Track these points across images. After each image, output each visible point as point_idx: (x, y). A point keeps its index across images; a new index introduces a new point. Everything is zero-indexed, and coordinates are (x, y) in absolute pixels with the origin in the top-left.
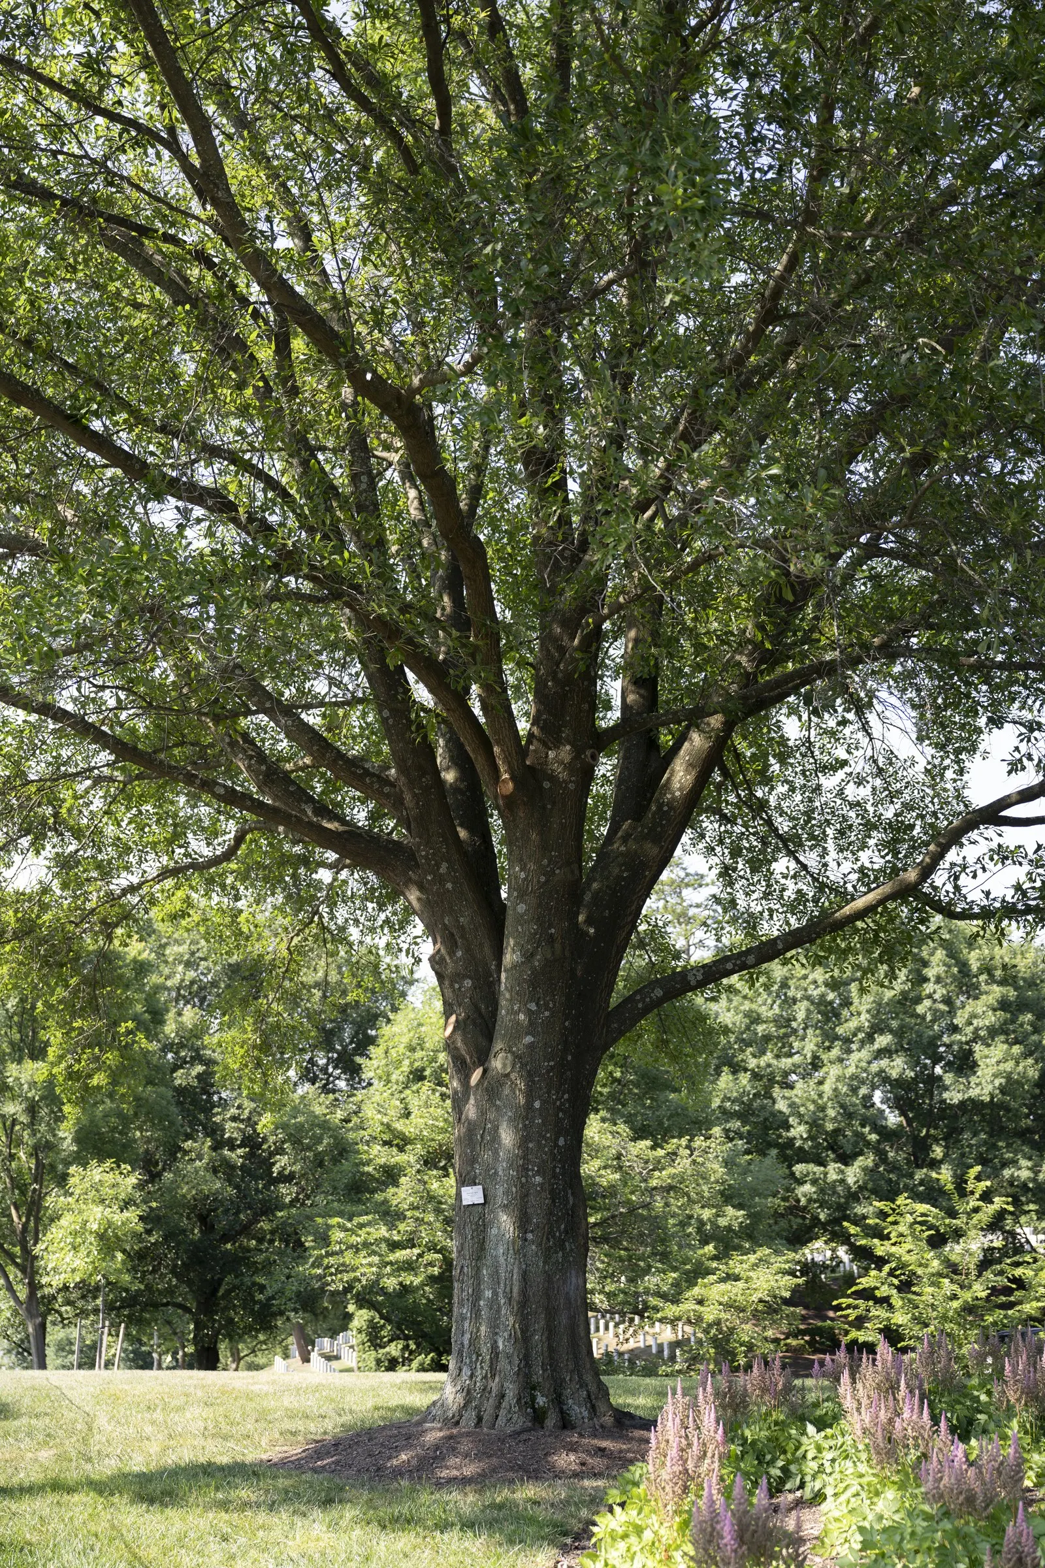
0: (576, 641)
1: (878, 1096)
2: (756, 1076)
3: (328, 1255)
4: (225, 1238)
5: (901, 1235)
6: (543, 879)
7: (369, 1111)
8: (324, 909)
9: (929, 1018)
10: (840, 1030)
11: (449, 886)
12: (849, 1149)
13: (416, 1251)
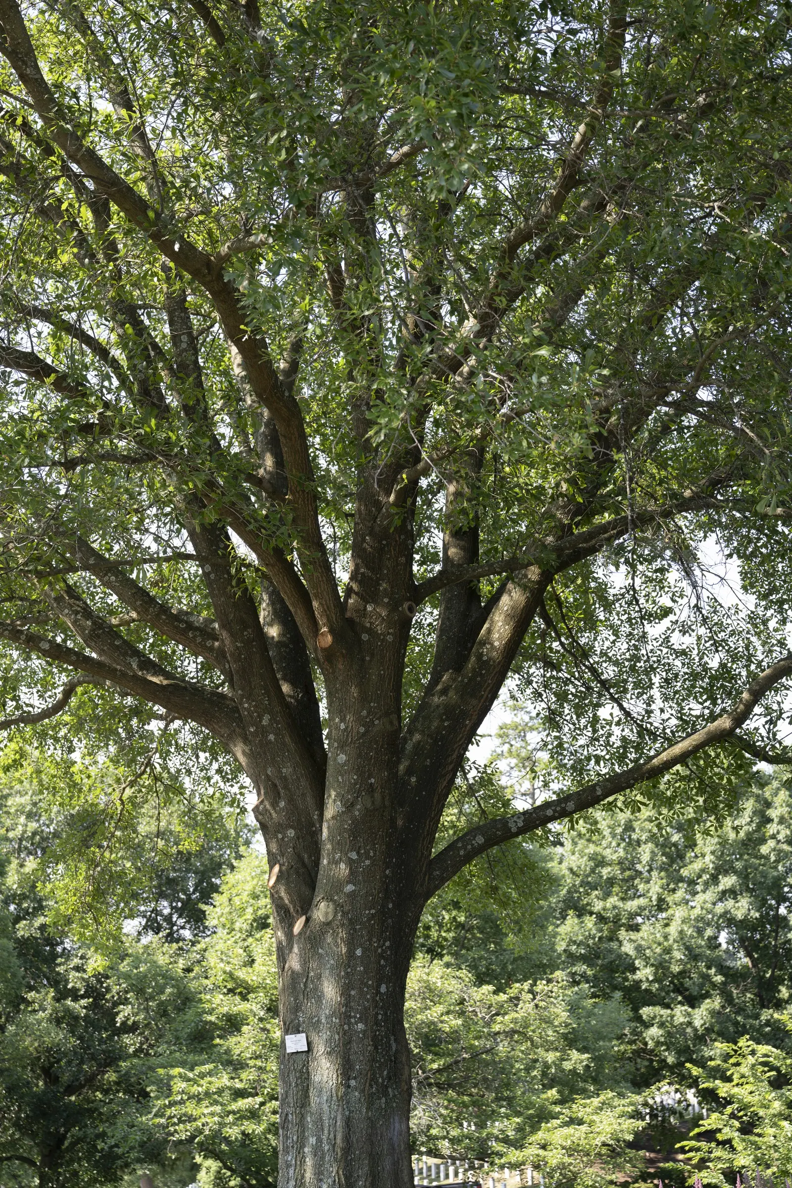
0: (392, 498)
1: (723, 937)
2: (601, 919)
3: (171, 1105)
4: (70, 1090)
5: (743, 1076)
6: (362, 729)
7: (212, 959)
8: (157, 759)
9: (773, 858)
10: (685, 872)
11: (272, 737)
12: (695, 991)
13: (259, 1099)
